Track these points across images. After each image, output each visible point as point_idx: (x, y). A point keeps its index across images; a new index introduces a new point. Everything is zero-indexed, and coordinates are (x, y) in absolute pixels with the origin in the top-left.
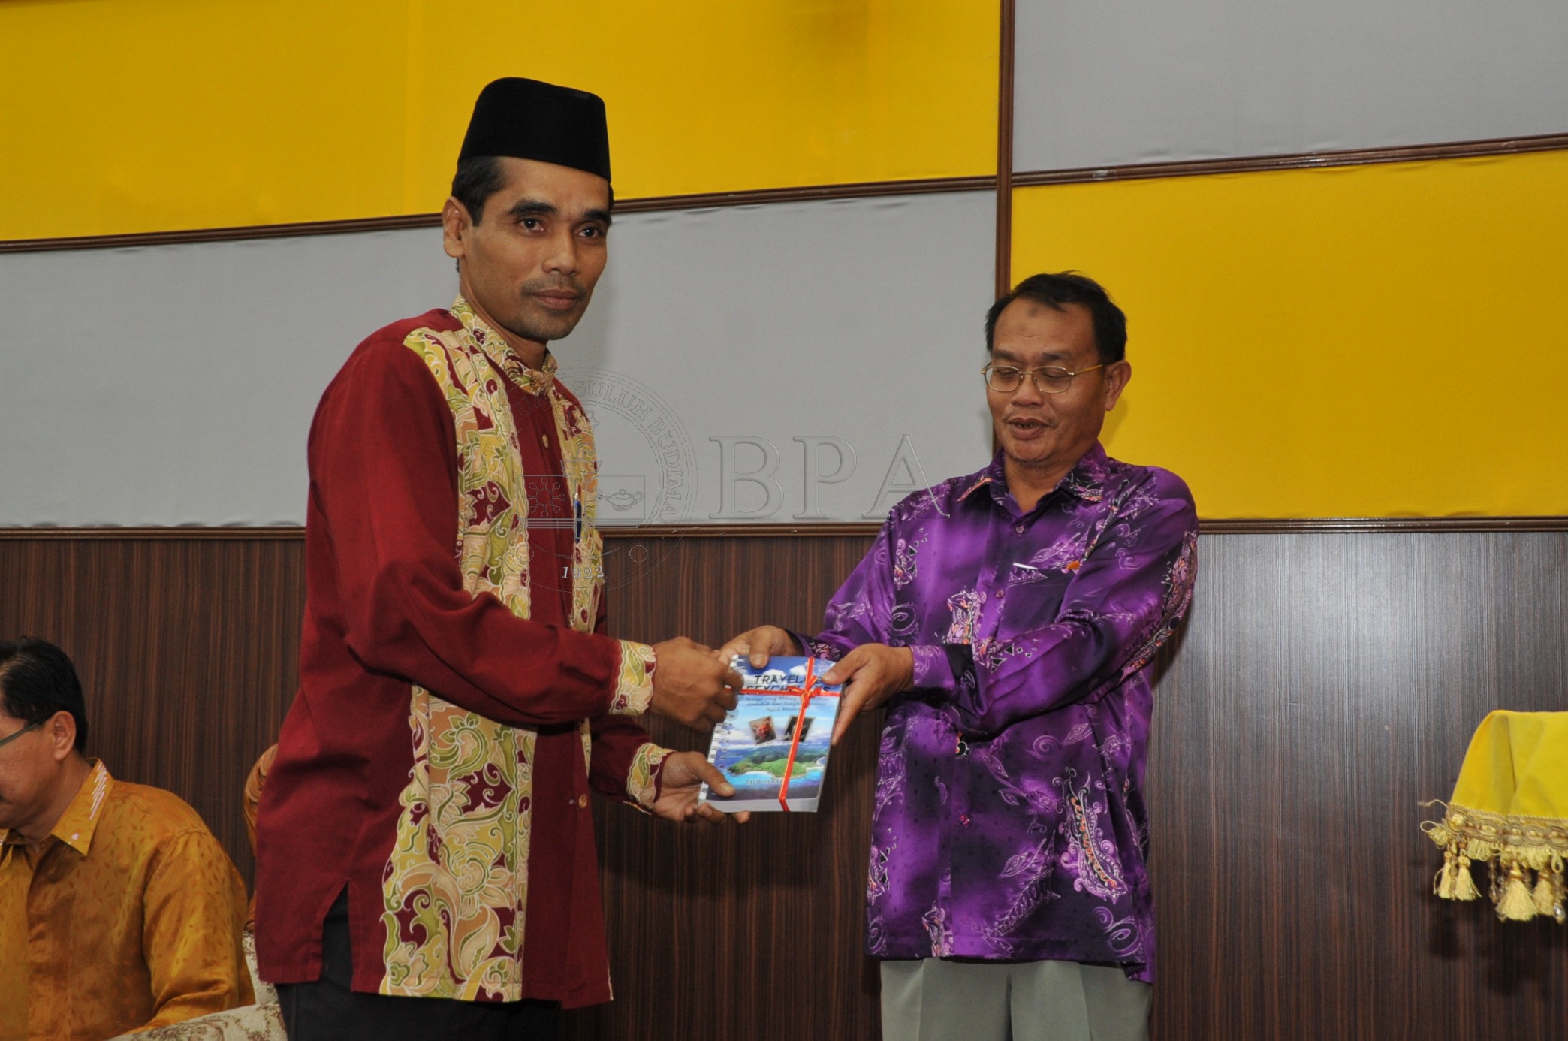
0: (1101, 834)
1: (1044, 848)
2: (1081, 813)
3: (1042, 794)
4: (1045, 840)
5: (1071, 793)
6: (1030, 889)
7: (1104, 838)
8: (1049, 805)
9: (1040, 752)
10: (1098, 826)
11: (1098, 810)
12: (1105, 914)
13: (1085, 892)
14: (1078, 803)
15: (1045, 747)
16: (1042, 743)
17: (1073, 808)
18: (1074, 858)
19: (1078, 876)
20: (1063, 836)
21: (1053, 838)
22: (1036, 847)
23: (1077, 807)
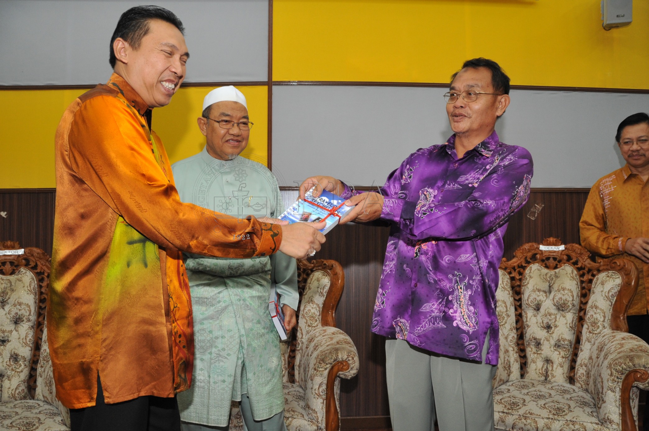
0: (470, 303)
1: (440, 303)
2: (462, 293)
3: (443, 281)
4: (441, 300)
5: (458, 283)
6: (431, 319)
7: (471, 305)
8: (445, 286)
9: (446, 263)
10: (469, 300)
11: (470, 293)
12: (466, 338)
13: (458, 326)
14: (461, 288)
15: (448, 260)
16: (447, 259)
17: (458, 290)
18: (455, 312)
19: (456, 320)
20: (451, 301)
21: (445, 300)
22: (437, 302)
23: (460, 290)
